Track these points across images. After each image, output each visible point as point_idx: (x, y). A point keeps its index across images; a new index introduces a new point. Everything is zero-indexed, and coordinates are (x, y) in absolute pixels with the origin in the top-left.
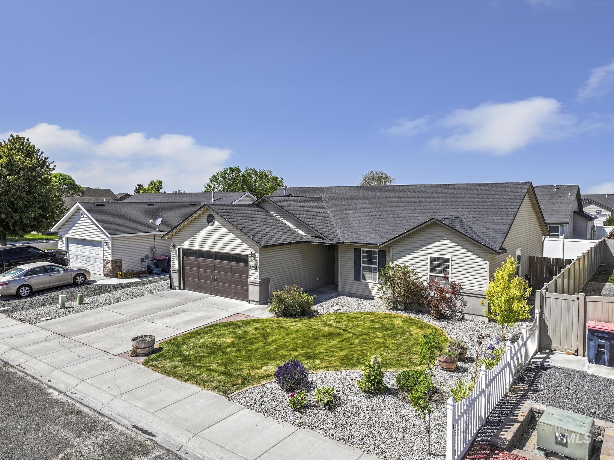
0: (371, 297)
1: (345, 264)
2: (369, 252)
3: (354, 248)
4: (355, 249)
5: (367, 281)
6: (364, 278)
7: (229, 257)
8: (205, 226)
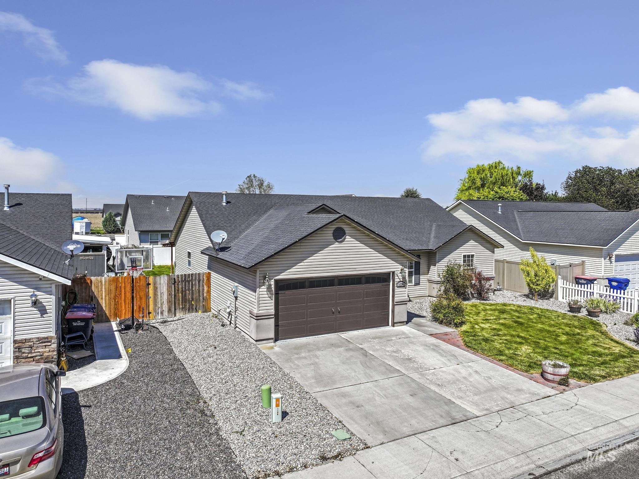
7: (360, 278)
8: (329, 243)
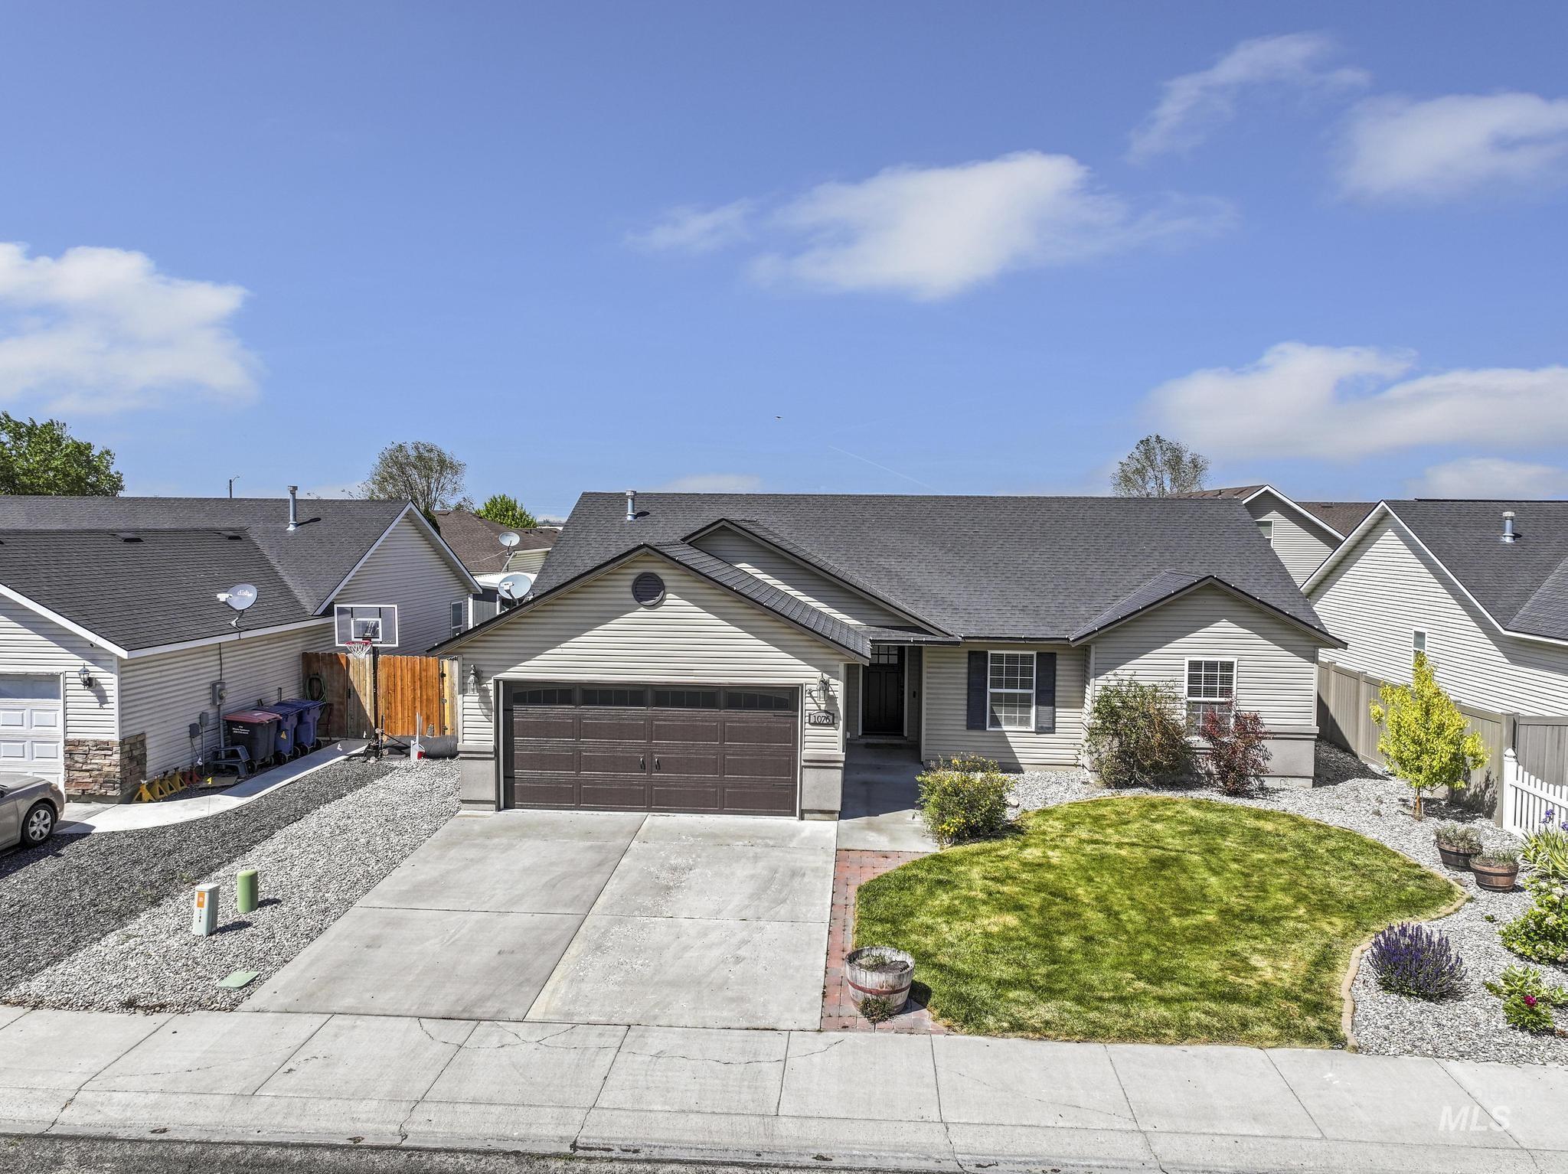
0: (1014, 767)
1: (940, 691)
2: (1012, 659)
3: (967, 650)
4: (970, 652)
5: (1005, 728)
6: (996, 722)
7: (713, 694)
8: (624, 609)
